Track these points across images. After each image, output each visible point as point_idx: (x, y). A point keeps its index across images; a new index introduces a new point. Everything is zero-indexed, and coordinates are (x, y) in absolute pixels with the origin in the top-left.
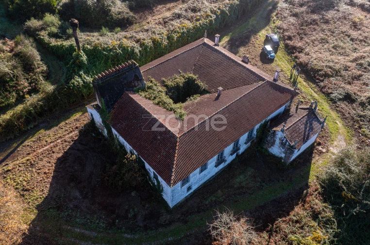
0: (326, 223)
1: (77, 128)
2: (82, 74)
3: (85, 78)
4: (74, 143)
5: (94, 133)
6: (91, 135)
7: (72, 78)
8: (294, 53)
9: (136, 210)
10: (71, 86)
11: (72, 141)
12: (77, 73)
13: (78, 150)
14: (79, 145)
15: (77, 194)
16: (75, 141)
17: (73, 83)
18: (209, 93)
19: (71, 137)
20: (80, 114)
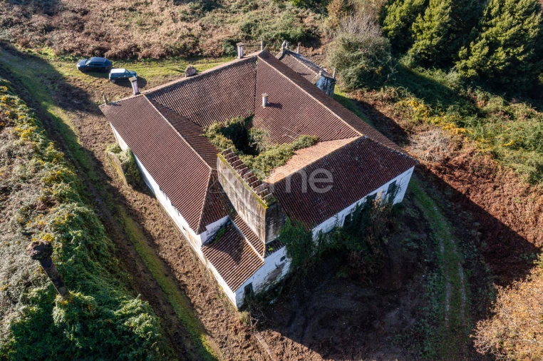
0: (400, 95)
1: (248, 337)
2: (120, 313)
3: (133, 308)
4: (288, 337)
5: (270, 300)
6: (272, 305)
7: (129, 332)
9: (407, 240)
10: (153, 335)
11: (282, 339)
12: (115, 321)
13: (305, 326)
14: (293, 326)
15: (392, 315)
16: (282, 335)
17: (147, 330)
19: (273, 344)
20: (208, 337)
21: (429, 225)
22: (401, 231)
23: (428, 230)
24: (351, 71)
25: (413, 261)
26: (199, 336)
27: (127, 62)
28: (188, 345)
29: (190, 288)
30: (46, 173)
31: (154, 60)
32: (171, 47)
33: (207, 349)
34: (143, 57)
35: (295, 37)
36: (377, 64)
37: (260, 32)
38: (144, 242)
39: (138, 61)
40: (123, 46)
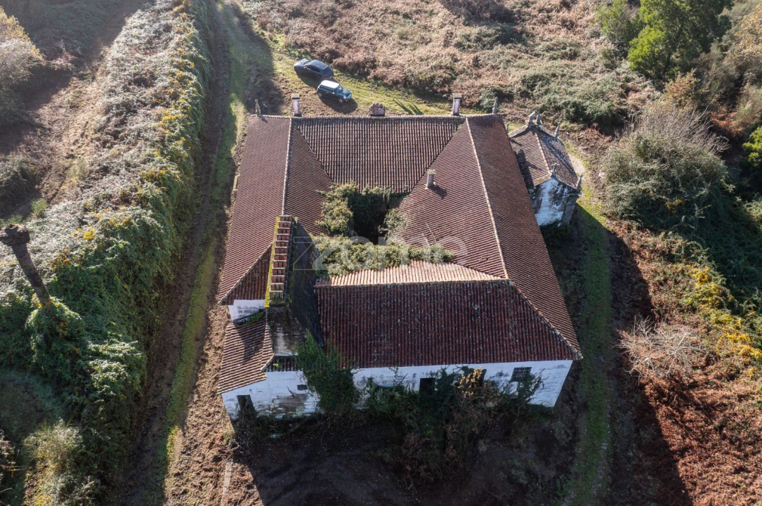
0: (688, 254)
1: (217, 459)
2: (97, 348)
3: (114, 351)
4: (259, 489)
5: (273, 432)
6: (271, 440)
7: (87, 374)
8: (368, 73)
9: (517, 464)
10: (107, 390)
11: (249, 487)
12: (84, 354)
13: (287, 489)
14: (275, 479)
16: (254, 482)
17: (106, 381)
18: (406, 194)
19: (236, 485)
20: (180, 432)
21: (571, 463)
22: (519, 447)
23: (563, 469)
24: (625, 188)
25: (499, 497)
26: (172, 425)
27: (353, 77)
28: (155, 429)
29: (208, 366)
30: (151, 168)
31: (385, 85)
32: (412, 75)
33: (168, 444)
34: (376, 78)
35: (593, 113)
36: (676, 193)
37: (547, 92)
38: (206, 290)
39: (366, 80)
40: (360, 56)
